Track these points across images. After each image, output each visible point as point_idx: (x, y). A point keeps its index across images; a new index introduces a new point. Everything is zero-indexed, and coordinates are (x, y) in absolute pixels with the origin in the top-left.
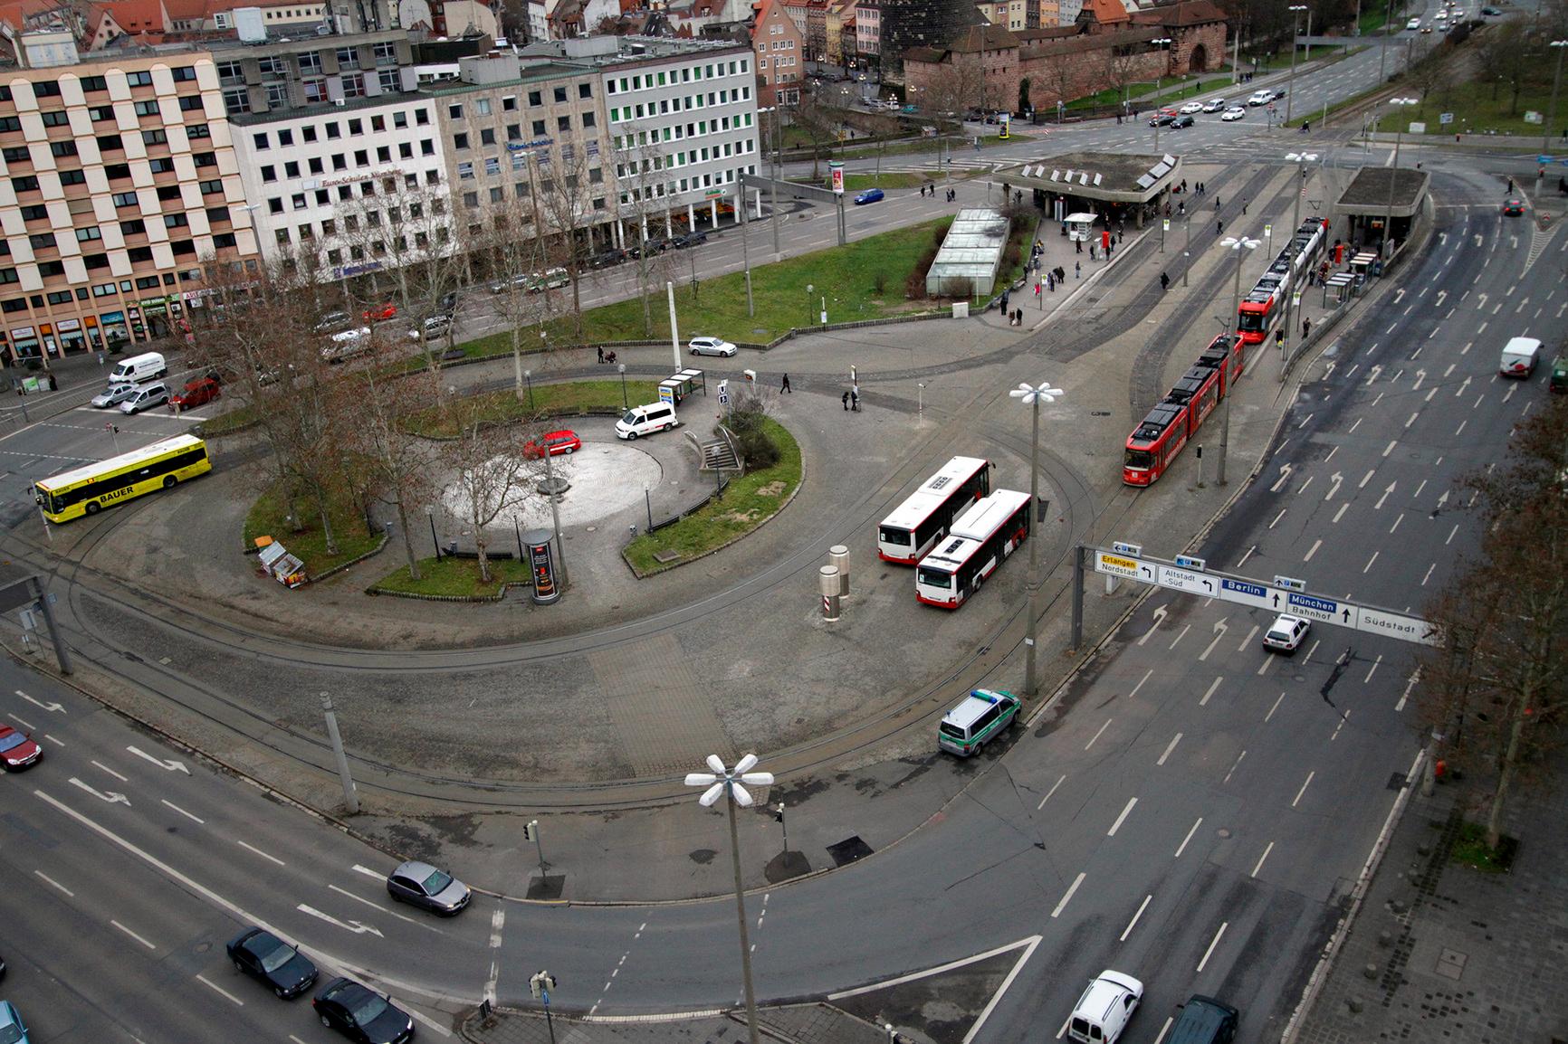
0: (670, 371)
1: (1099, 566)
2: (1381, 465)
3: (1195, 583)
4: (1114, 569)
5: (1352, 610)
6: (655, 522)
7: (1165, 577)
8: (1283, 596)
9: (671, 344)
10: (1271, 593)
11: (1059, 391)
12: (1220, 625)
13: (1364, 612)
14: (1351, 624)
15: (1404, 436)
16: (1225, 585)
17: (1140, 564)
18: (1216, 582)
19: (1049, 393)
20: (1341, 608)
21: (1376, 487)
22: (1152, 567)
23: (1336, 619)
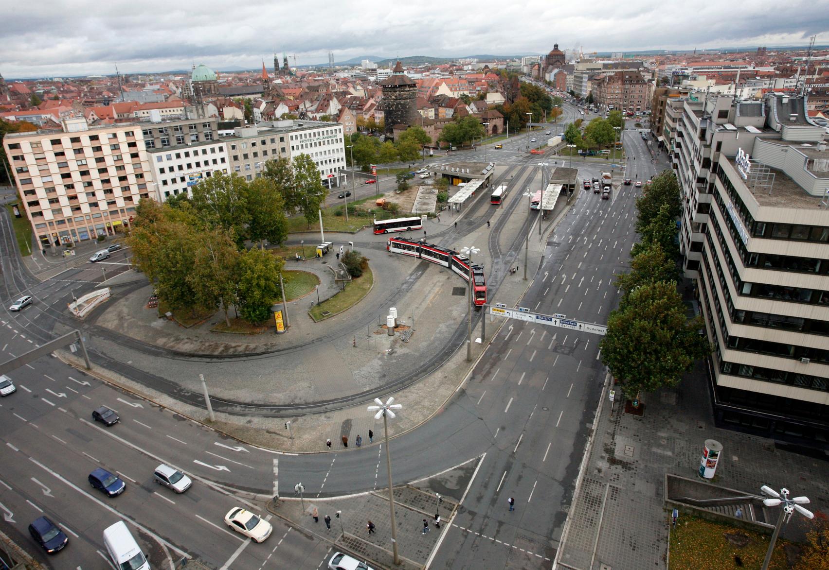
0: (320, 242)
1: (491, 312)
2: (578, 271)
3: (527, 318)
4: (497, 313)
5: (582, 325)
6: (321, 300)
7: (516, 315)
8: (558, 321)
9: (320, 232)
10: (553, 320)
11: (479, 250)
12: (532, 331)
13: (587, 326)
14: (582, 330)
15: (584, 261)
16: (537, 318)
17: (506, 311)
18: (534, 317)
19: (475, 251)
20: (578, 324)
21: (578, 279)
22: (511, 312)
23: (577, 328)
